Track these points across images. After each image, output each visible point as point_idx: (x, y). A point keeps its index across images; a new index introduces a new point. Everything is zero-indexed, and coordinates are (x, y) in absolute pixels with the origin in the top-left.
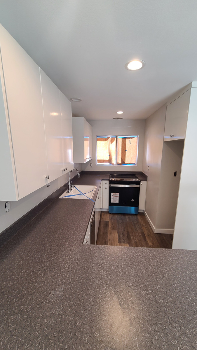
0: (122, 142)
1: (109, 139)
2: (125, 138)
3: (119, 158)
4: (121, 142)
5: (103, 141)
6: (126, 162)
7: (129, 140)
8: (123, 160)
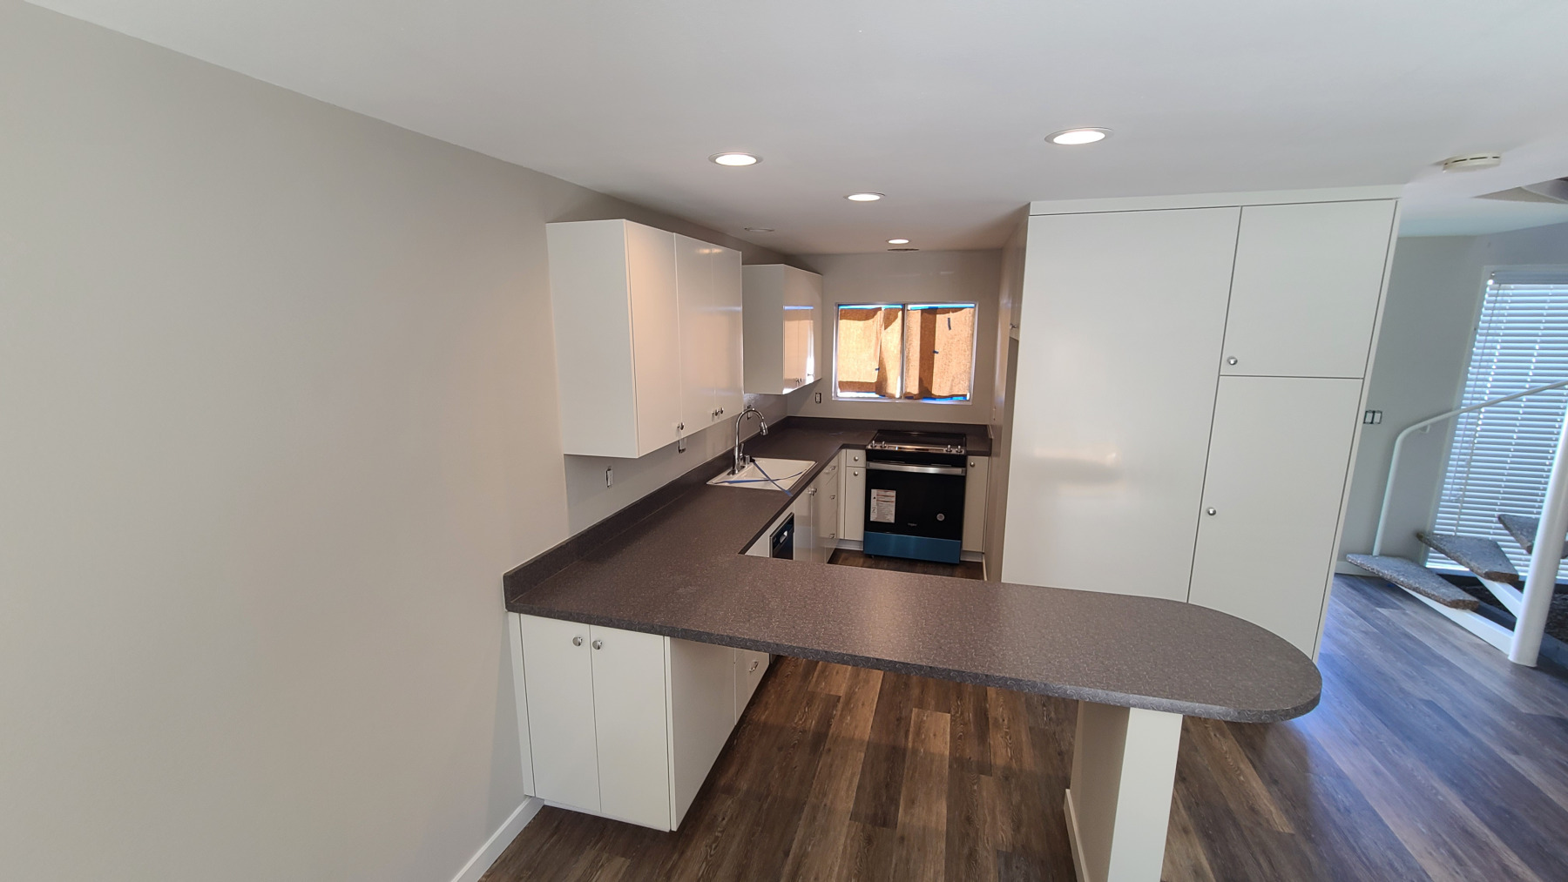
0: (922, 323)
1: (879, 313)
2: (934, 311)
3: (912, 378)
4: (919, 324)
5: (859, 320)
6: (935, 391)
7: (947, 315)
8: (926, 385)
